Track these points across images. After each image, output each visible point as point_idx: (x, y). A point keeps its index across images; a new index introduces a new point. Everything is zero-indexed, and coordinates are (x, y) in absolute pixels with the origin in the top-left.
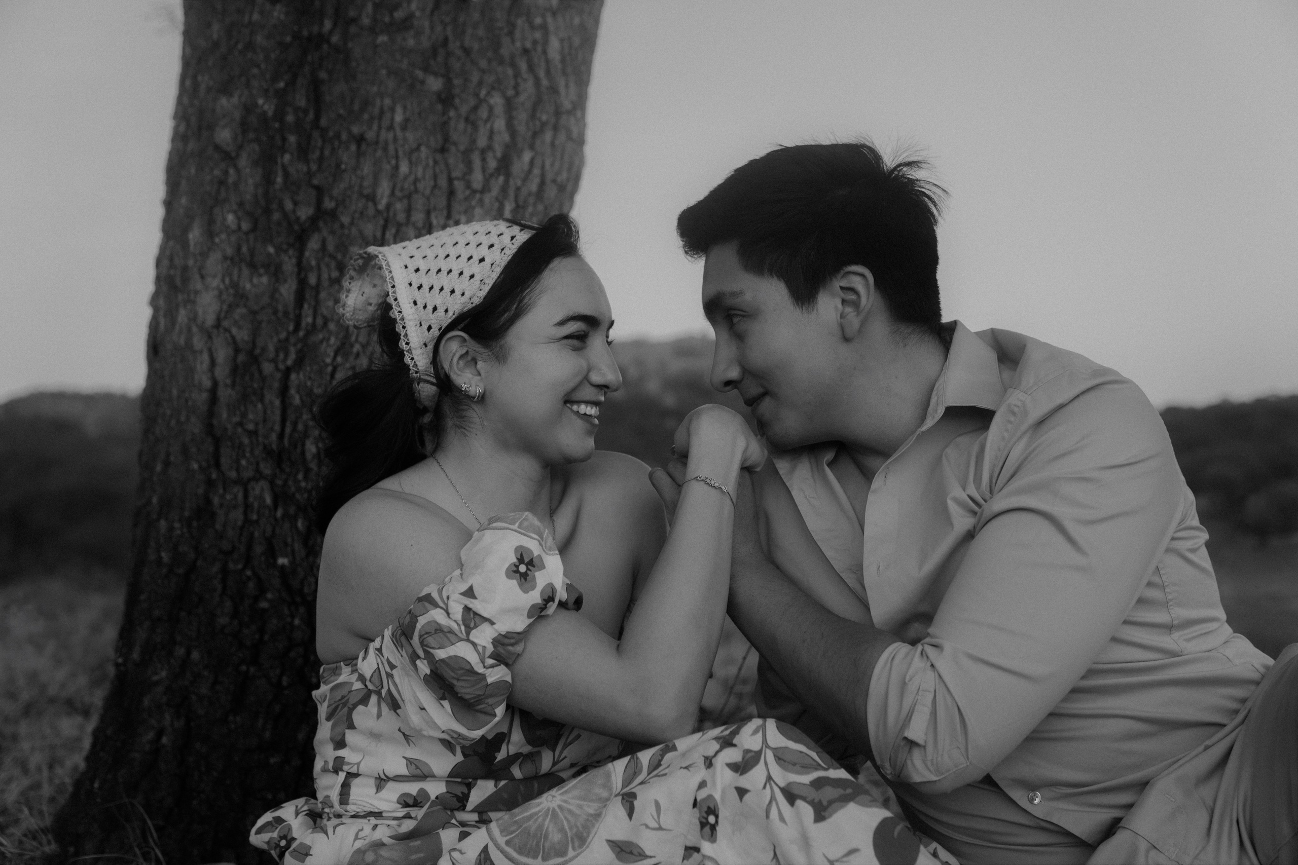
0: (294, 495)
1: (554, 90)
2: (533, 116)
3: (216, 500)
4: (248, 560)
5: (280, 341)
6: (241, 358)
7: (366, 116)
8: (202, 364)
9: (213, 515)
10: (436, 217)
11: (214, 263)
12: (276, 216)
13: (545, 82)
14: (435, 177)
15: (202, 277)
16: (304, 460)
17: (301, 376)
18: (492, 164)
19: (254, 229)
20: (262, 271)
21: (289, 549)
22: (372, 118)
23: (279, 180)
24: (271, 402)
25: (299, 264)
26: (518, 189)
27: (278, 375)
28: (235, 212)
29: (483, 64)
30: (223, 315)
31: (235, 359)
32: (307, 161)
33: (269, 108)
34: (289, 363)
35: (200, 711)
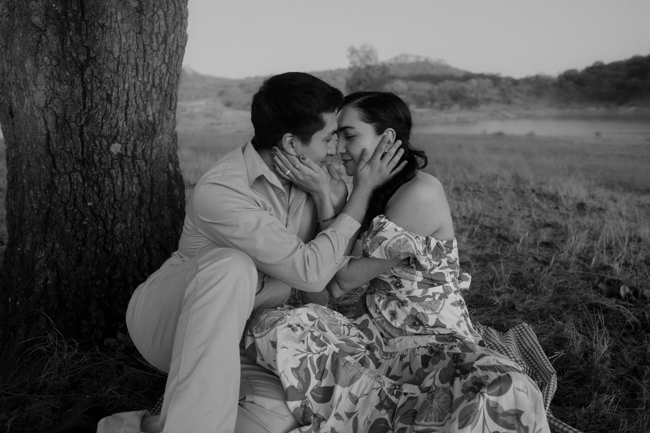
0: (91, 177)
1: (180, 9)
2: (174, 20)
3: (56, 181)
4: (75, 205)
5: (77, 113)
6: (59, 121)
7: (104, 16)
8: (41, 124)
9: (56, 188)
10: (139, 61)
11: (40, 78)
12: (69, 59)
13: (177, 5)
14: (138, 44)
15: (35, 85)
16: (94, 162)
17: (88, 128)
18: (161, 40)
19: (58, 65)
20: (64, 83)
21: (92, 199)
22: (107, 17)
23: (68, 43)
24: (77, 139)
25: (82, 80)
27: (78, 128)
28: (48, 56)
30: (48, 102)
31: (57, 120)
32: (80, 35)
33: (59, 9)
34: (82, 123)
35: (63, 268)
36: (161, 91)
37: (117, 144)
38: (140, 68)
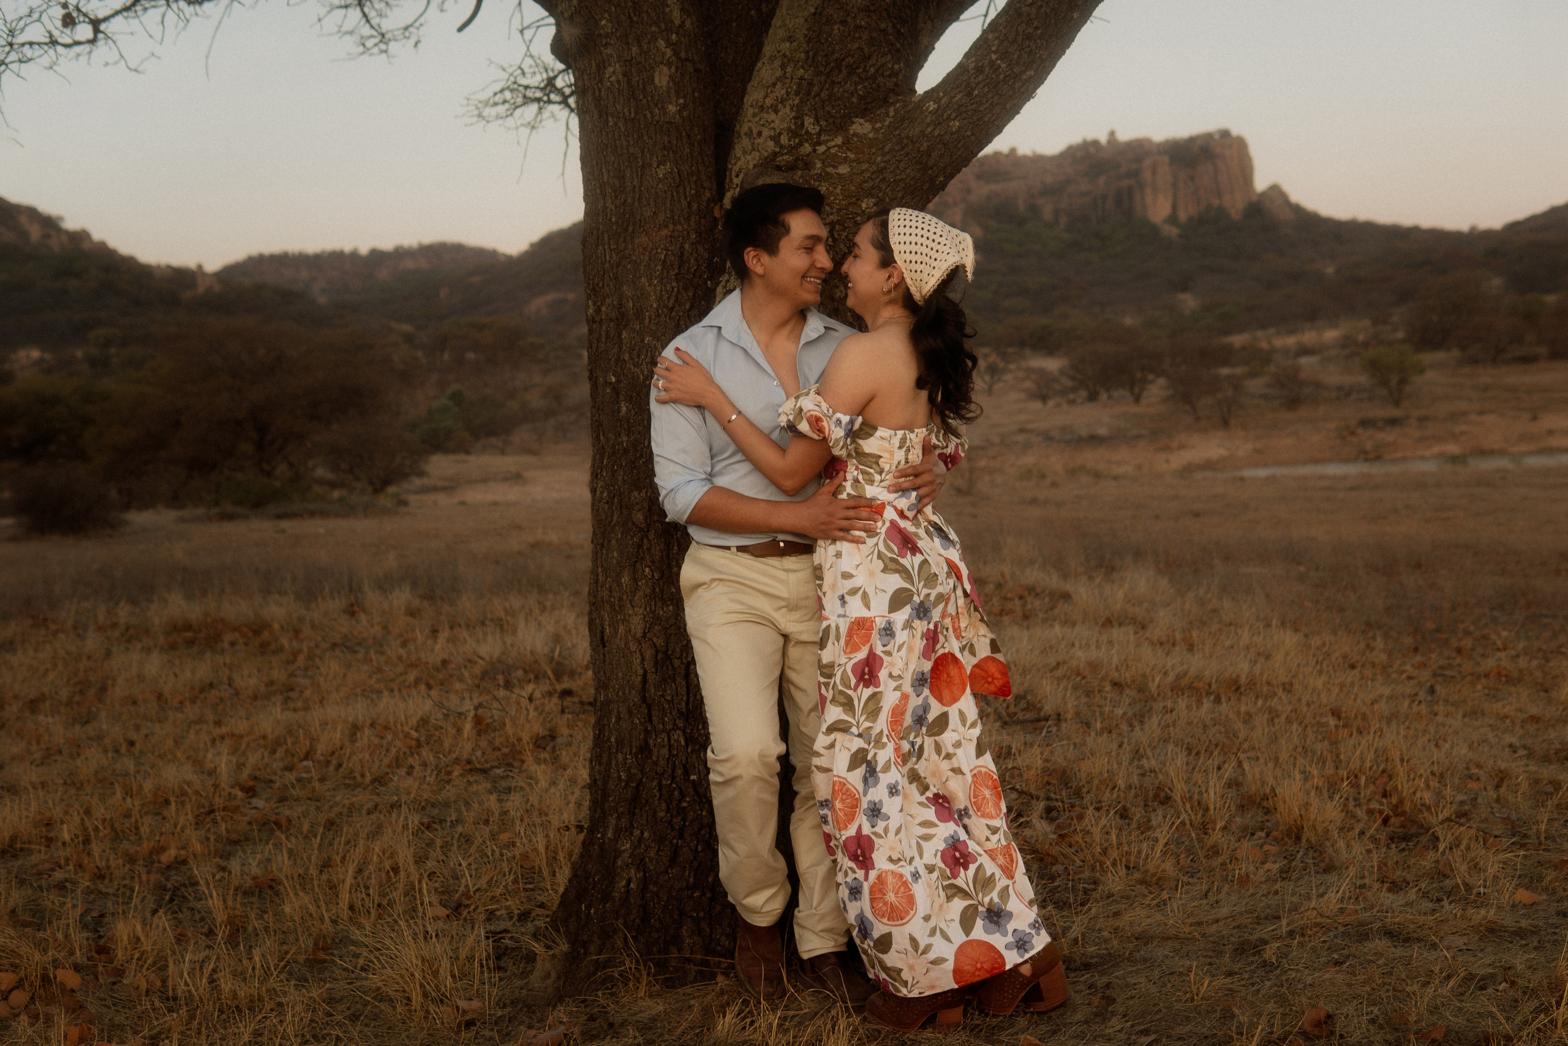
3: (651, 743)
4: (673, 778)
8: (637, 661)
9: (650, 751)
11: (639, 597)
15: (633, 606)
19: (661, 578)
27: (683, 667)
28: (649, 567)
30: (647, 630)
31: (656, 657)
35: (652, 867)
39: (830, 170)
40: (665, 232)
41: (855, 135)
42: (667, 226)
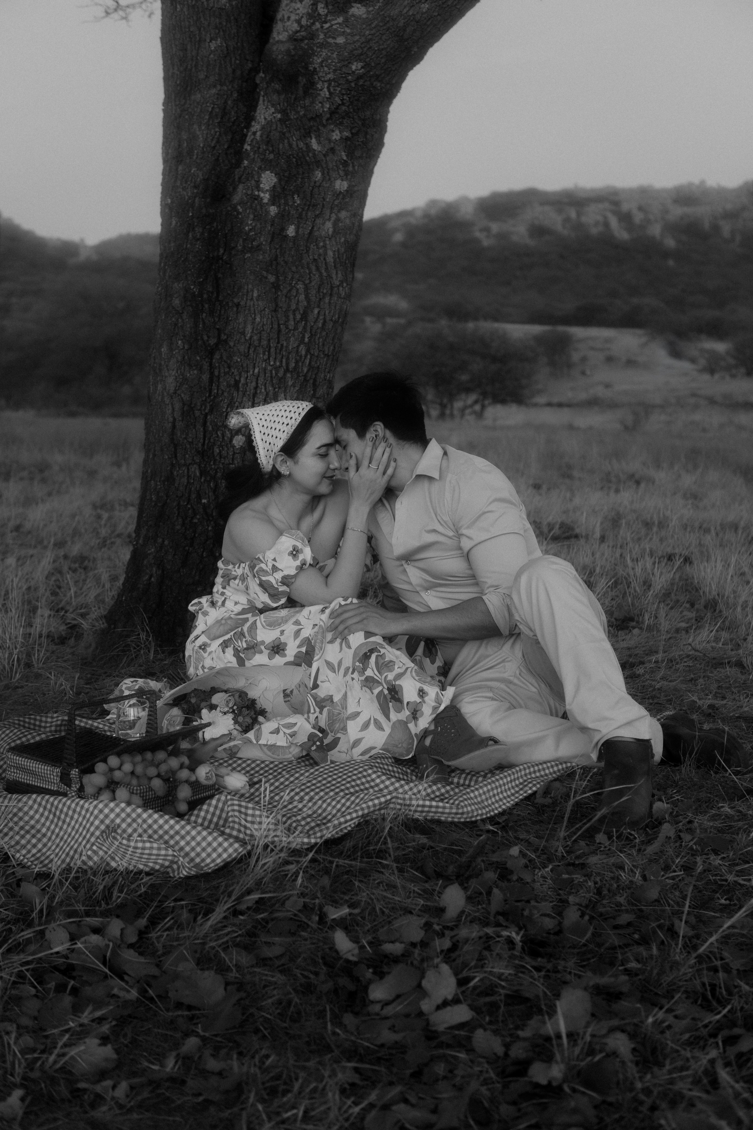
0: (209, 471)
1: (330, 276)
2: (319, 291)
3: (175, 473)
4: (189, 501)
5: (202, 401)
6: (186, 408)
7: (240, 294)
8: (169, 411)
9: (174, 480)
10: (273, 343)
11: (173, 363)
12: (200, 342)
13: (325, 274)
14: (272, 323)
15: (168, 370)
16: (214, 455)
17: (212, 417)
18: (298, 317)
19: (190, 349)
20: (194, 368)
21: (207, 496)
22: (243, 295)
23: (201, 325)
24: (199, 429)
26: (312, 327)
27: (202, 417)
28: (182, 340)
29: (294, 269)
30: (177, 388)
31: (183, 408)
32: (213, 317)
33: (196, 291)
34: (207, 411)
35: (169, 567)
36: (298, 376)
37: (240, 436)
38: (273, 350)
39: (330, 40)
40: (214, 91)
41: (353, 15)
42: (215, 86)
